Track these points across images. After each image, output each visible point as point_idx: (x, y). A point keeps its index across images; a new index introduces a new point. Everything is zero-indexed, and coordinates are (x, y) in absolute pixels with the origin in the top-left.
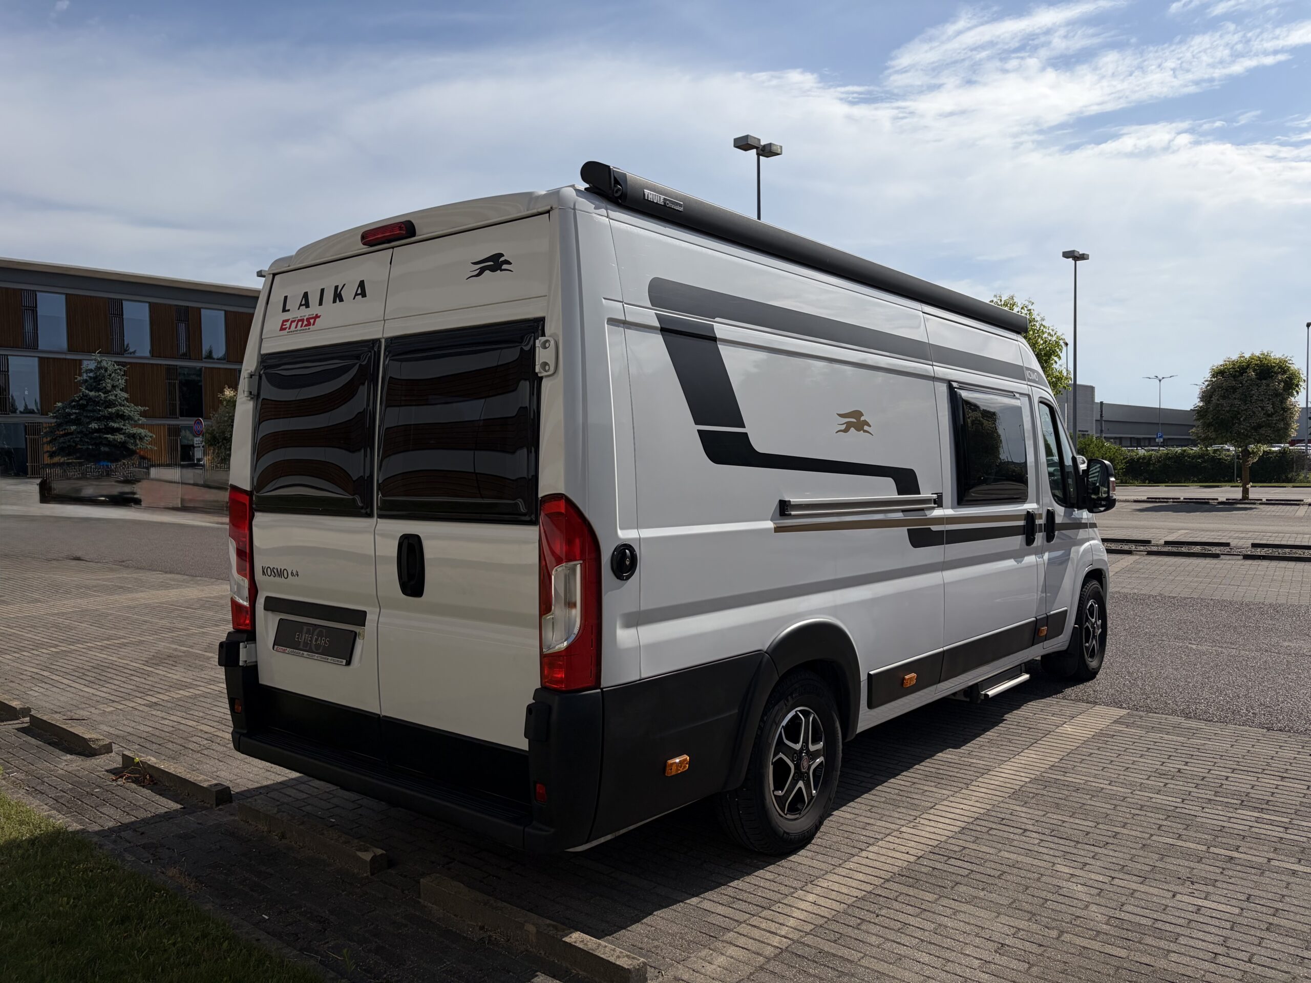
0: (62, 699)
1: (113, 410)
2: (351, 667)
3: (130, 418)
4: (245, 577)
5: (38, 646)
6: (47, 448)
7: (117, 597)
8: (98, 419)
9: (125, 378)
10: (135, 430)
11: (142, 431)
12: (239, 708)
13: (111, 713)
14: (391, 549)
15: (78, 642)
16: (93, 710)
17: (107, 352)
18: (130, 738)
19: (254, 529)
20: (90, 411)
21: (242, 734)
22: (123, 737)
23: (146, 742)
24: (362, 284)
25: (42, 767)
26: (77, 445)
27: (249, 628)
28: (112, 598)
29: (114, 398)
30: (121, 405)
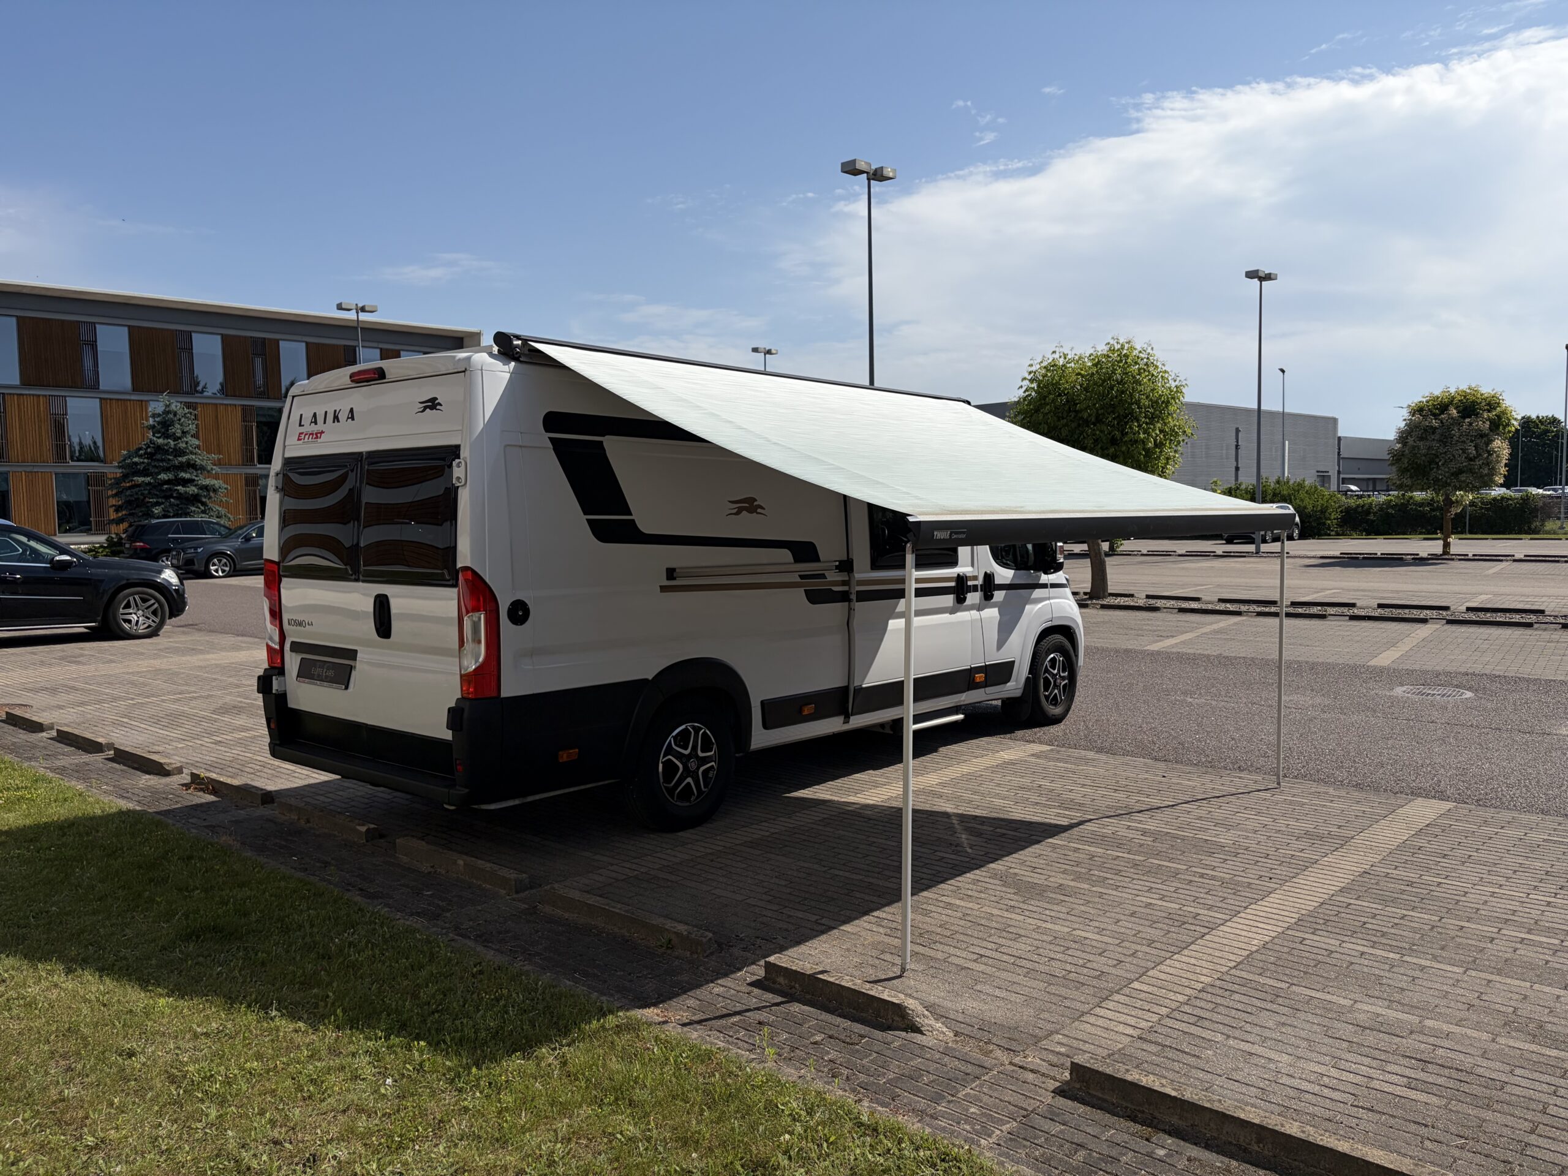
0: (140, 738)
1: (184, 459)
2: (349, 691)
3: (202, 468)
4: (276, 626)
5: (115, 699)
6: (113, 501)
7: (189, 658)
8: (167, 470)
9: (196, 422)
10: (207, 482)
11: (216, 483)
12: (273, 726)
13: (182, 748)
14: (368, 606)
15: (153, 696)
16: (167, 746)
17: (176, 391)
18: (198, 764)
19: (282, 590)
20: (158, 460)
21: (276, 744)
22: (192, 764)
23: (211, 767)
24: (352, 410)
25: (125, 783)
26: (145, 498)
27: (280, 665)
28: (184, 658)
29: (184, 445)
30: (192, 453)
